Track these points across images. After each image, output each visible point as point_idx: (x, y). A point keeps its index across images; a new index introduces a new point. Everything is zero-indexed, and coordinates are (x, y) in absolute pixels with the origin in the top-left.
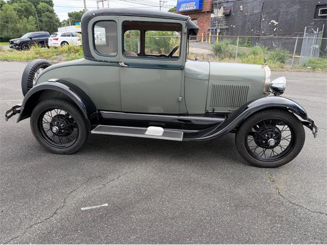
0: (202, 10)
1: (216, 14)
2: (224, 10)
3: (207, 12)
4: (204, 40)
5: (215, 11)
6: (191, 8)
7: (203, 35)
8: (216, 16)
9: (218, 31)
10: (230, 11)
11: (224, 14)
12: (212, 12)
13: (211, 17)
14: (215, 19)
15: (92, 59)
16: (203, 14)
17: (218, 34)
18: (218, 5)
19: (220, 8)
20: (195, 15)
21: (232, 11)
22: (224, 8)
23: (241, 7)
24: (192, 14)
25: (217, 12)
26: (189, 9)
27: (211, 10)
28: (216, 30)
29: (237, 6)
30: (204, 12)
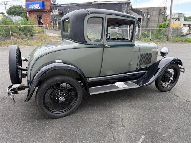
0: (44, 10)
1: (54, 12)
2: (59, 11)
3: (48, 11)
4: (49, 28)
5: (53, 11)
6: (37, 8)
7: (48, 25)
8: (54, 14)
9: (57, 23)
10: (63, 11)
11: (59, 13)
12: (51, 11)
13: (51, 14)
14: (54, 16)
15: (86, 44)
16: (46, 12)
17: (57, 24)
18: (54, 8)
19: (56, 9)
20: (40, 13)
21: (64, 11)
22: (58, 9)
23: (69, 10)
24: (38, 11)
25: (55, 12)
26: (35, 8)
27: (50, 10)
28: (56, 22)
29: (66, 9)
30: (46, 11)
